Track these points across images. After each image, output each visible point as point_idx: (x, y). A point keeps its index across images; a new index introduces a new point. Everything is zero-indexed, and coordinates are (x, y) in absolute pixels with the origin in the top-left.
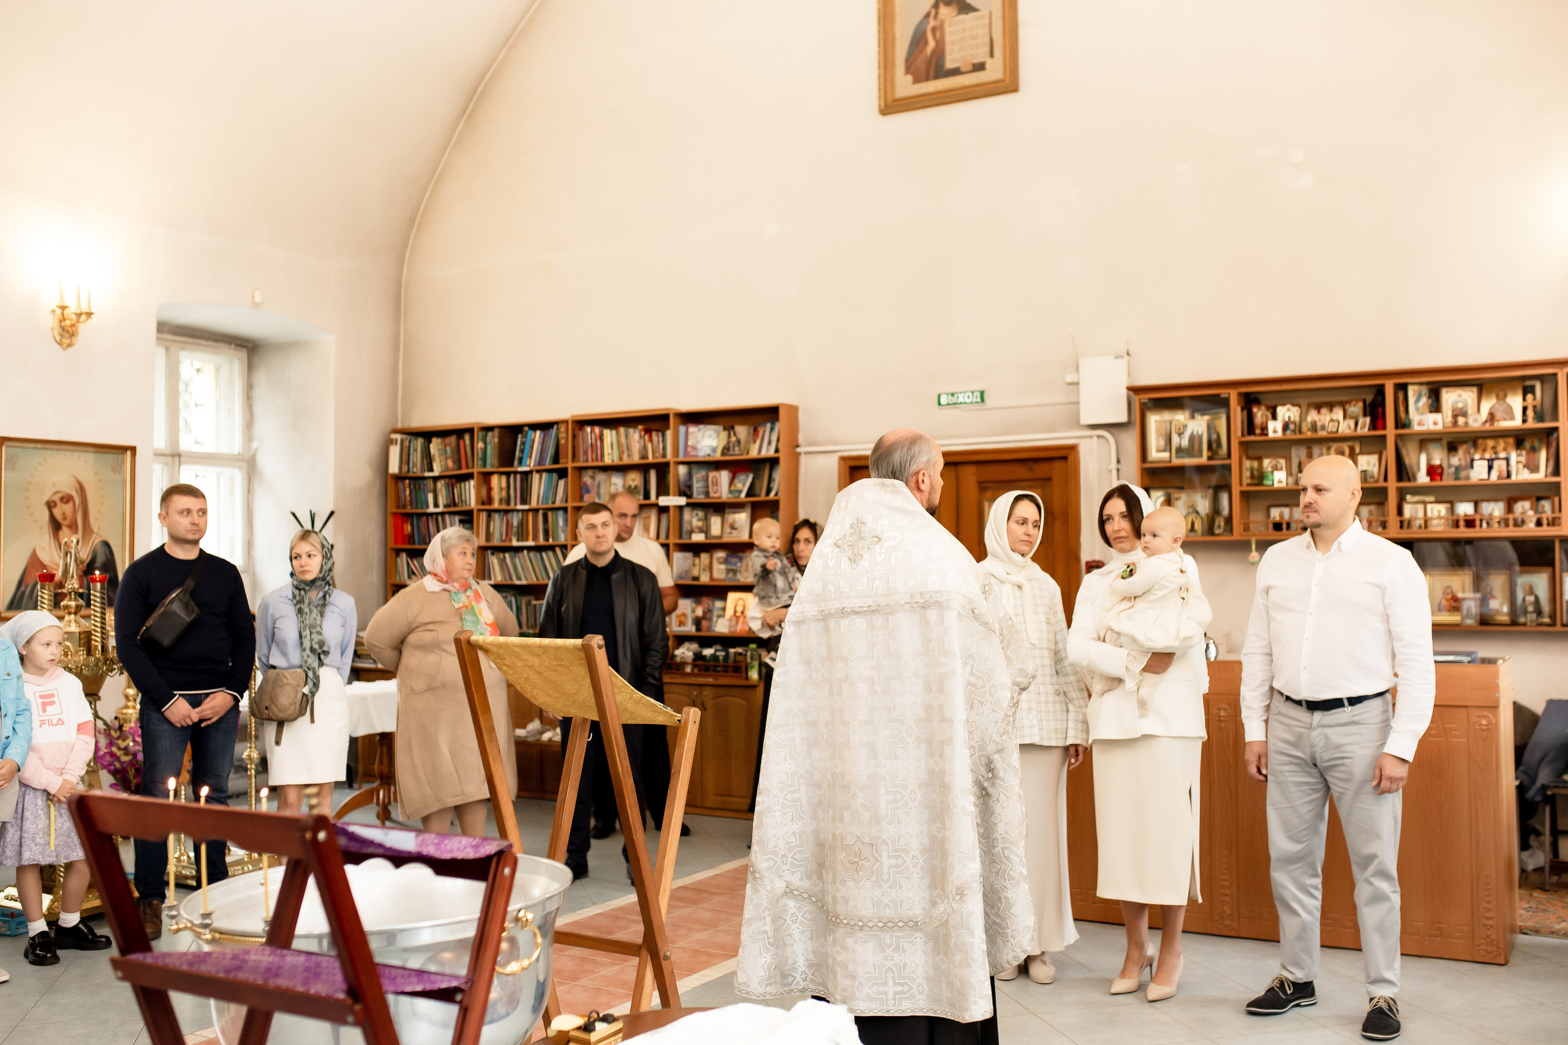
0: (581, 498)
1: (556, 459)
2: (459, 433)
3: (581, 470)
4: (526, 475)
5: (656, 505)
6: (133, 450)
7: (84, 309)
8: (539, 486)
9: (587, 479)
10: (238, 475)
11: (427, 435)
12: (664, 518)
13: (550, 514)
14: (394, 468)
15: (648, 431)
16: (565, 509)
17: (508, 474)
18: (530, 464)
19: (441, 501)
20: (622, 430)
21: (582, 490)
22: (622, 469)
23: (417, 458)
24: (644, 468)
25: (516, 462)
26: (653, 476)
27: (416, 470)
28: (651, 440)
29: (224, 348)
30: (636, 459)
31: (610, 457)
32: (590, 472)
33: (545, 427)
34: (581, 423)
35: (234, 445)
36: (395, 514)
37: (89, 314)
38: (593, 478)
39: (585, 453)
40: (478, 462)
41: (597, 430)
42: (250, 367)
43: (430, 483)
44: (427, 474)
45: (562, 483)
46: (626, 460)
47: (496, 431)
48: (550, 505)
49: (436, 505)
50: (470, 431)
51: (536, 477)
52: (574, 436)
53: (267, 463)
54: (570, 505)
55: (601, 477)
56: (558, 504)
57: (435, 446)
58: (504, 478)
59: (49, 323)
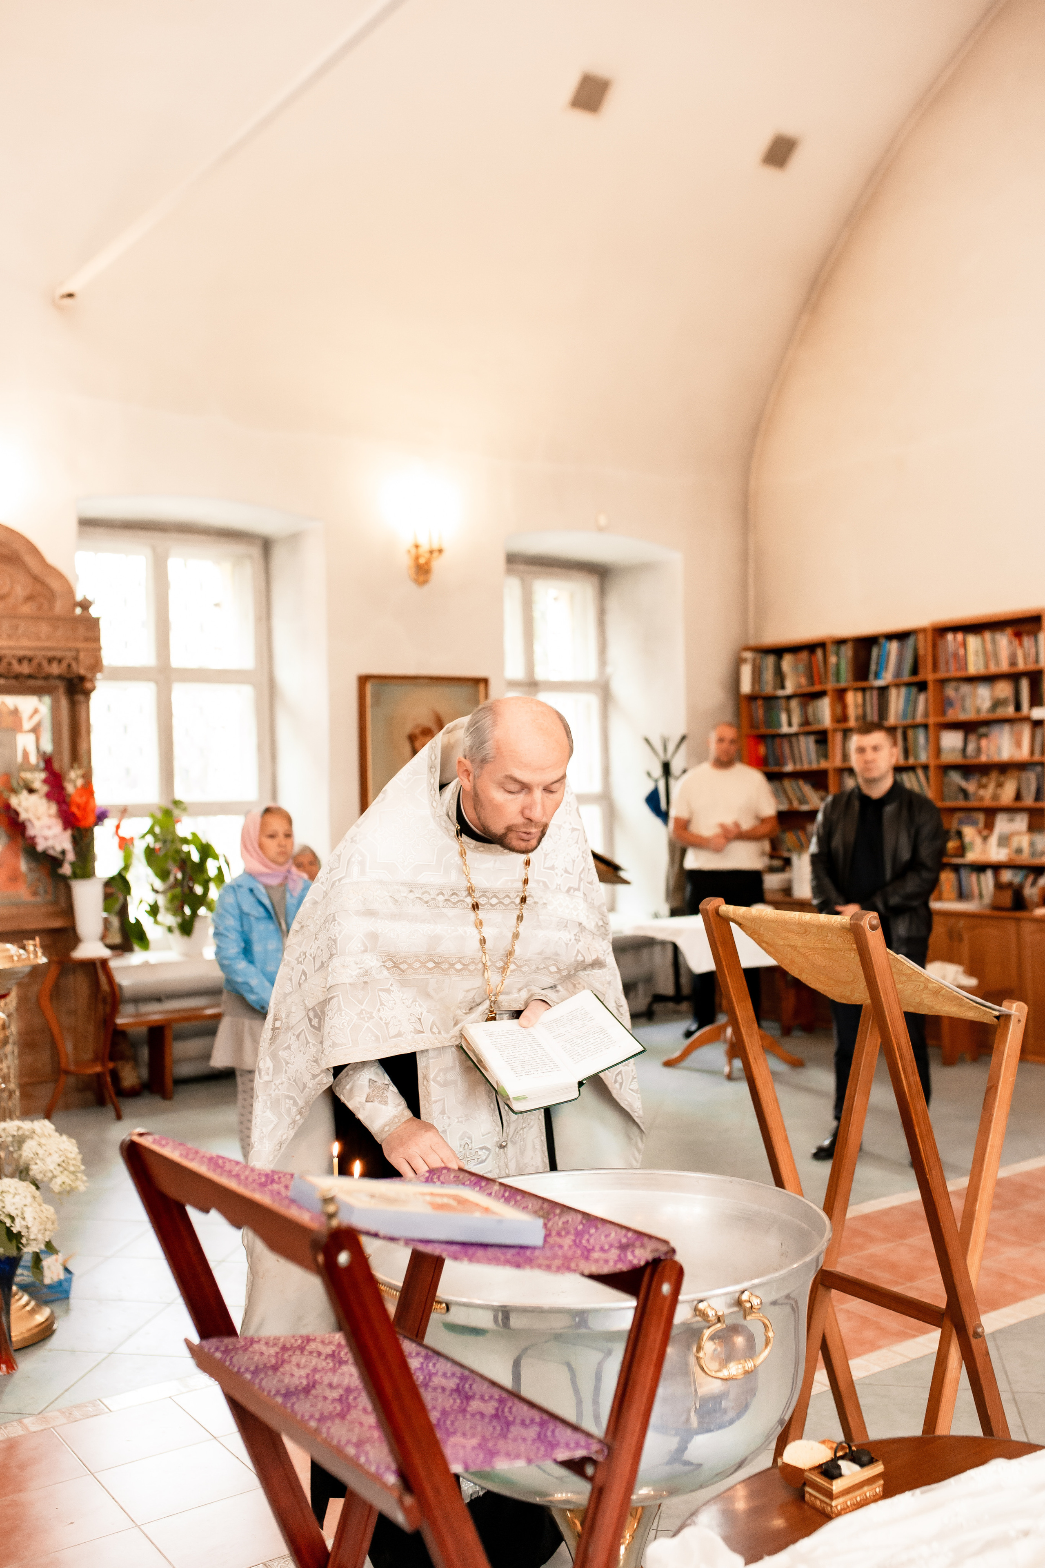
0: (943, 713)
1: (915, 671)
2: (811, 648)
3: (943, 682)
4: (883, 691)
5: (1027, 719)
6: (485, 681)
7: (436, 546)
8: (897, 701)
9: (950, 691)
10: (592, 700)
11: (779, 652)
12: (1039, 732)
13: (910, 733)
14: (746, 687)
15: (1018, 635)
16: (926, 726)
17: (863, 690)
18: (887, 678)
19: (796, 719)
20: (988, 636)
21: (944, 704)
22: (989, 679)
23: (769, 675)
24: (1014, 677)
25: (872, 676)
26: (1025, 686)
27: (768, 688)
28: (1021, 644)
29: (576, 574)
30: (1004, 667)
31: (974, 667)
32: (953, 684)
33: (901, 636)
34: (941, 631)
35: (590, 673)
36: (748, 736)
37: (440, 551)
38: (957, 690)
39: (947, 663)
40: (831, 678)
41: (960, 636)
42: (602, 592)
43: (783, 702)
44: (780, 693)
45: (922, 698)
46: (993, 669)
47: (850, 646)
48: (909, 721)
49: (790, 724)
50: (821, 645)
51: (893, 692)
52: (935, 646)
53: (621, 687)
54: (932, 720)
55: (965, 688)
56: (919, 718)
57: (787, 663)
58: (859, 695)
59: (405, 562)
